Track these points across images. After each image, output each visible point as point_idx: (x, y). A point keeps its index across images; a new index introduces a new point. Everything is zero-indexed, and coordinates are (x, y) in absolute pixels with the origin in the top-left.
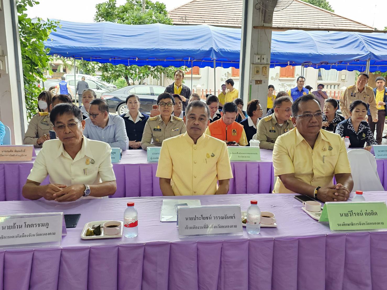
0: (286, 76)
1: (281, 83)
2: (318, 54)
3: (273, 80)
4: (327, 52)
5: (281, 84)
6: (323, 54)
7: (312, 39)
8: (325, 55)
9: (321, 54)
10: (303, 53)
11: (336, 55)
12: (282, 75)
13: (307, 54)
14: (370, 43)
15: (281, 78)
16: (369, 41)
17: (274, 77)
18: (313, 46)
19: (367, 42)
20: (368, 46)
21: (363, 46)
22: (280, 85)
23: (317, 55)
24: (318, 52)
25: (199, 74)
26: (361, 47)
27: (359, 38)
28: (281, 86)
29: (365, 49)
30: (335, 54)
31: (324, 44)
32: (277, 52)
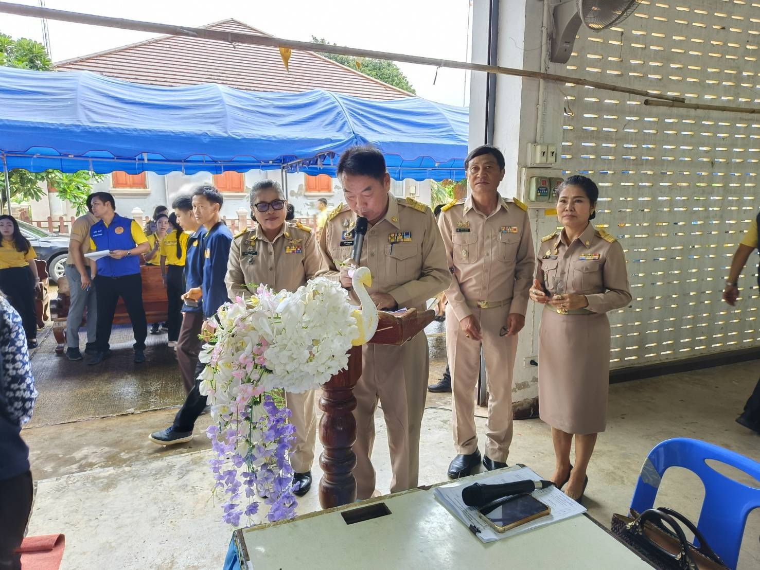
0: (317, 189)
1: (308, 202)
2: (226, 135)
3: (295, 197)
4: (254, 132)
5: (309, 204)
6: (239, 138)
7: (221, 101)
8: (245, 139)
9: (234, 136)
10: (184, 133)
11: (274, 139)
12: (309, 188)
13: (196, 135)
14: (362, 115)
15: (307, 194)
16: (360, 112)
17: (296, 191)
18: (219, 118)
19: (354, 113)
20: (355, 121)
21: (343, 121)
22: (307, 205)
23: (225, 138)
24: (226, 132)
25: (145, 187)
26: (340, 123)
27: (337, 104)
28: (309, 207)
29: (346, 128)
30: (270, 138)
31: (254, 114)
32: (104, 128)
